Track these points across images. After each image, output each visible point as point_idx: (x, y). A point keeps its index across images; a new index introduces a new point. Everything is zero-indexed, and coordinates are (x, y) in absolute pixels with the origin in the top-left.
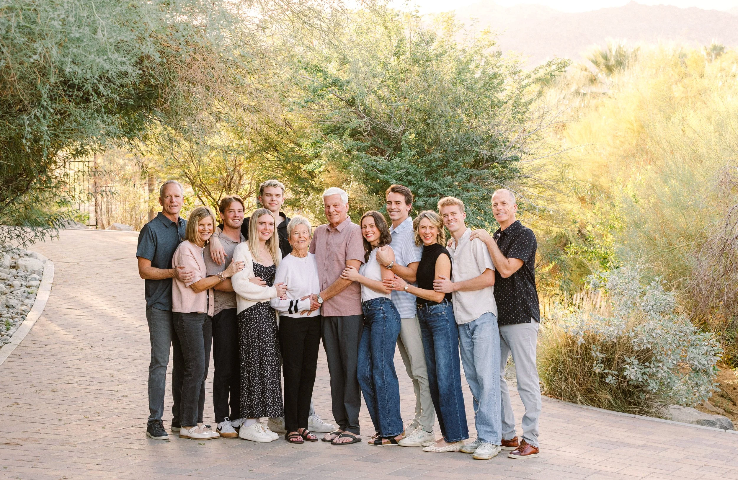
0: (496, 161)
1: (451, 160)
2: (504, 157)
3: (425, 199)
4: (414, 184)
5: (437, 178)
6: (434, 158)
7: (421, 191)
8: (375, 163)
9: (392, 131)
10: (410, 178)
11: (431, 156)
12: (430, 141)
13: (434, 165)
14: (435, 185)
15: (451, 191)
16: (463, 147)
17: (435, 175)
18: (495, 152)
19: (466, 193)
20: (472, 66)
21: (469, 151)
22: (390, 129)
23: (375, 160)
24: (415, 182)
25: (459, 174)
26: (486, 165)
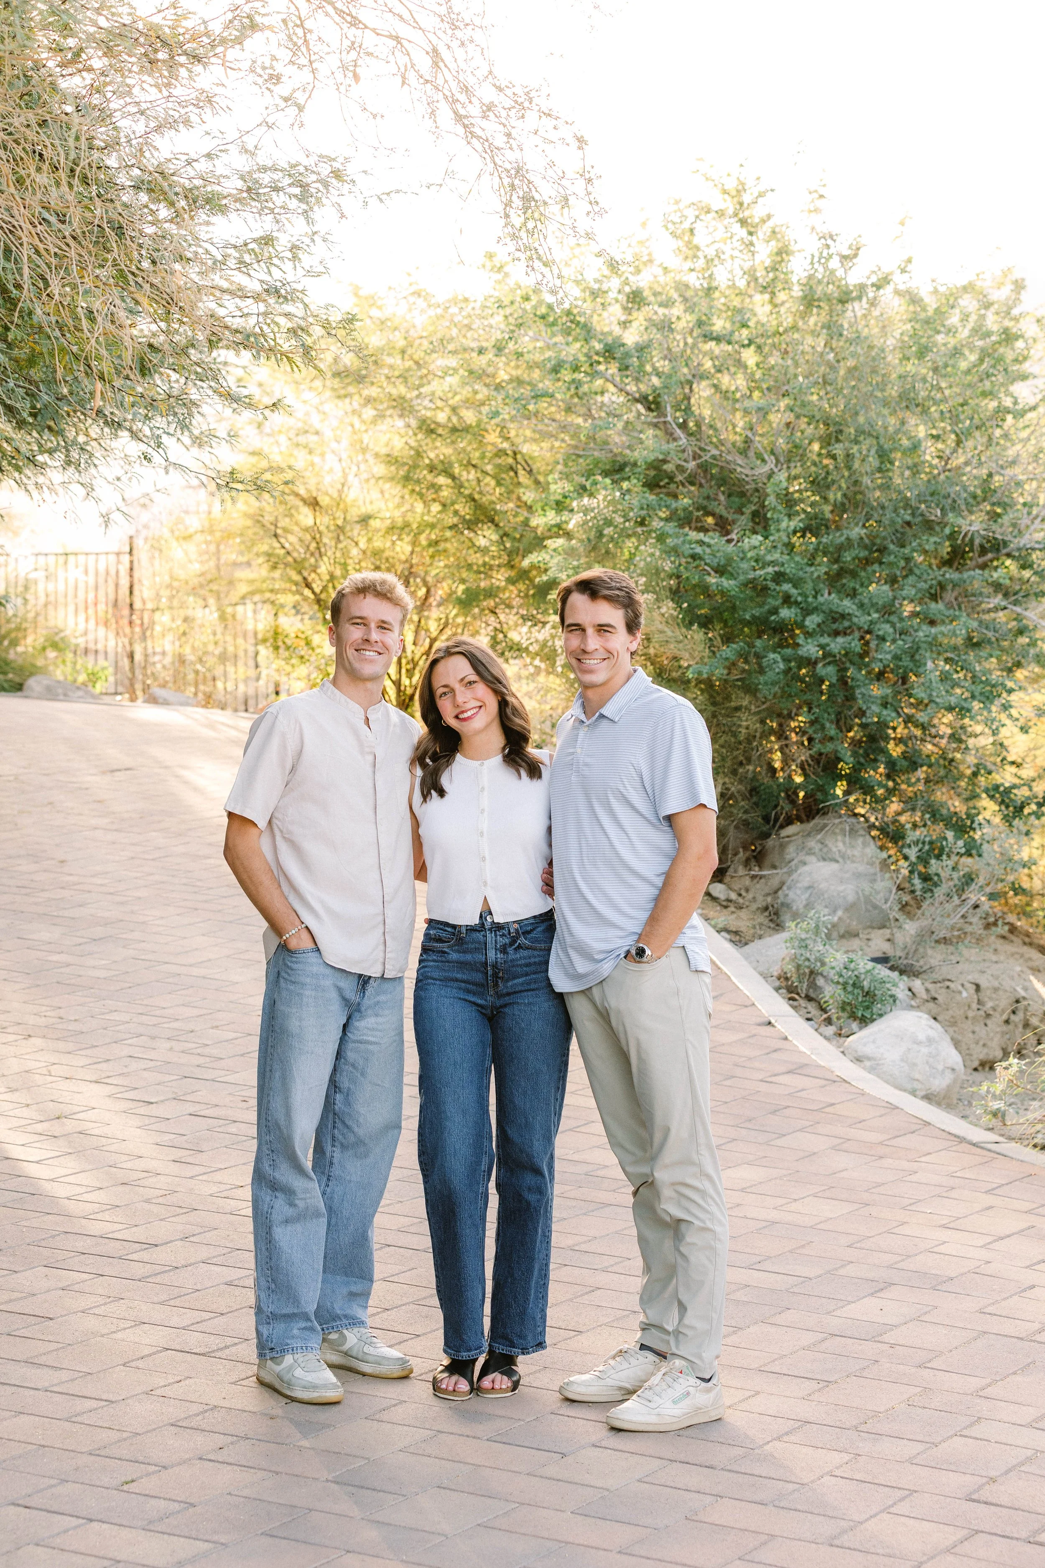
0: (1004, 551)
1: (892, 547)
2: (1023, 541)
3: (825, 640)
4: (797, 603)
5: (854, 590)
6: (848, 539)
7: (812, 621)
8: (699, 550)
9: (749, 472)
10: (786, 587)
11: (842, 535)
12: (839, 495)
13: (847, 557)
14: (848, 605)
15: (888, 622)
16: (922, 515)
17: (849, 582)
18: (1000, 531)
19: (925, 627)
20: (954, 319)
21: (939, 523)
22: (742, 468)
23: (701, 543)
24: (799, 599)
25: (911, 579)
26: (981, 560)
